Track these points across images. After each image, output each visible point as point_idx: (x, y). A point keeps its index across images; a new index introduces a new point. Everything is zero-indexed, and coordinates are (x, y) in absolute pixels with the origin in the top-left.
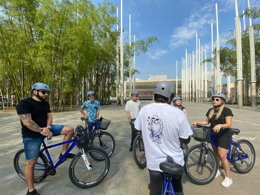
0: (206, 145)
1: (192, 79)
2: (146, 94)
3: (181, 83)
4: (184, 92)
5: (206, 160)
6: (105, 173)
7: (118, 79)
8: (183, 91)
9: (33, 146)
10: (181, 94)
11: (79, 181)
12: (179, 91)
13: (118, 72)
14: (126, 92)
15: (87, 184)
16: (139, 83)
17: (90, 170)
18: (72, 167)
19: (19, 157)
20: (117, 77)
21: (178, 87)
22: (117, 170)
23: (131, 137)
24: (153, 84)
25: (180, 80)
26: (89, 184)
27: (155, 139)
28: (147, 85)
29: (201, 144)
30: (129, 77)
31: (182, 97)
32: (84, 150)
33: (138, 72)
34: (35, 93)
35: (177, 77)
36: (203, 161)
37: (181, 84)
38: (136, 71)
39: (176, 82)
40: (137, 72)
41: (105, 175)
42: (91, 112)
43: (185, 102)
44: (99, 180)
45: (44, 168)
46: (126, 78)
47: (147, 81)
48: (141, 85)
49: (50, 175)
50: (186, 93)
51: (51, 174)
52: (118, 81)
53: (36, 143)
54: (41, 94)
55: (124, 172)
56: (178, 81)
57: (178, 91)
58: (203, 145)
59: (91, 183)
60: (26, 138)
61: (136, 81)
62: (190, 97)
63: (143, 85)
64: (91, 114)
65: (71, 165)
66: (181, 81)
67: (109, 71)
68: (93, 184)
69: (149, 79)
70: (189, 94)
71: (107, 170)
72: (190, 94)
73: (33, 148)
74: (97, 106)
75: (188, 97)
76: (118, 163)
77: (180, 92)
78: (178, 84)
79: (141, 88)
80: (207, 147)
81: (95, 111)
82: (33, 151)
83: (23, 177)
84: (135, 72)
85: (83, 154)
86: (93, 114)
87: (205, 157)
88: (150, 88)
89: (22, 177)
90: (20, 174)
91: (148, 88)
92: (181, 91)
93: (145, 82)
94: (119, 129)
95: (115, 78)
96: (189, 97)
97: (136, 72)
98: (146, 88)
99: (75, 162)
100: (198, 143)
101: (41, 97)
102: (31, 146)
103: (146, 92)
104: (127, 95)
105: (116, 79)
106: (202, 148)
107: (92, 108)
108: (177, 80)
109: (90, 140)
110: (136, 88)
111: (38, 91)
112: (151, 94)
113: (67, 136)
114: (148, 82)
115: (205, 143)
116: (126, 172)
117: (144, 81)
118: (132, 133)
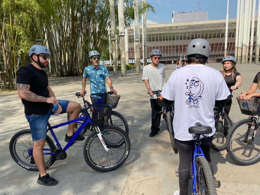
0: (256, 118)
1: (257, 18)
2: (167, 52)
3: (236, 26)
4: (240, 46)
5: (254, 137)
6: (126, 155)
7: (113, 23)
8: (238, 43)
9: (41, 124)
10: (234, 49)
11: (96, 164)
12: (231, 44)
13: (112, 10)
14: (129, 49)
15: (105, 167)
16: (152, 30)
17: (108, 151)
18: (87, 149)
19: (16, 142)
20: (111, 20)
21: (229, 36)
22: (138, 156)
23: (151, 119)
24: (181, 32)
25: (233, 20)
26: (108, 167)
27: (192, 104)
28: (169, 34)
29: (250, 118)
30: (133, 18)
31: (236, 55)
32: (99, 128)
33: (152, 7)
34: (35, 58)
35: (227, 16)
36: (250, 138)
37: (235, 30)
38: (149, 6)
39: (225, 25)
40: (150, 8)
41: (125, 157)
42: (95, 82)
43: (241, 64)
44: (119, 163)
45: (50, 152)
46: (128, 22)
47: (169, 25)
48: (156, 34)
49: (59, 159)
50: (244, 47)
51: (62, 158)
52: (113, 28)
53: (44, 121)
54: (42, 59)
55: (147, 157)
56: (229, 23)
57: (228, 44)
58: (251, 120)
59: (110, 166)
60: (33, 115)
61: (148, 27)
62: (251, 54)
63: (160, 34)
64: (96, 86)
65: (85, 147)
66: (235, 23)
67: (94, 8)
68: (112, 167)
69: (173, 22)
70: (249, 49)
71: (128, 152)
72: (252, 48)
73: (42, 126)
74: (104, 73)
75: (247, 54)
76: (138, 150)
77: (232, 46)
78: (229, 30)
79: (157, 40)
80: (257, 121)
81: (102, 81)
82: (42, 130)
83: (24, 166)
84: (145, 8)
85: (99, 133)
86: (98, 86)
87: (254, 134)
88: (174, 39)
89: (22, 166)
90: (19, 163)
91: (170, 39)
92: (234, 44)
93: (165, 28)
94: (129, 111)
95: (106, 22)
96: (249, 54)
97: (147, 9)
98: (167, 40)
99: (89, 143)
100: (247, 117)
101: (42, 63)
102: (40, 124)
103: (167, 47)
104: (129, 55)
105: (109, 24)
106: (250, 123)
107: (97, 77)
108: (227, 21)
109: (105, 117)
110: (147, 41)
111: (38, 56)
112: (177, 50)
113: (73, 113)
114: (171, 28)
115: (254, 116)
116: (150, 157)
117: (163, 25)
118: (152, 112)
